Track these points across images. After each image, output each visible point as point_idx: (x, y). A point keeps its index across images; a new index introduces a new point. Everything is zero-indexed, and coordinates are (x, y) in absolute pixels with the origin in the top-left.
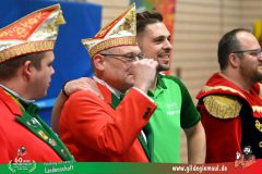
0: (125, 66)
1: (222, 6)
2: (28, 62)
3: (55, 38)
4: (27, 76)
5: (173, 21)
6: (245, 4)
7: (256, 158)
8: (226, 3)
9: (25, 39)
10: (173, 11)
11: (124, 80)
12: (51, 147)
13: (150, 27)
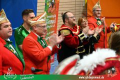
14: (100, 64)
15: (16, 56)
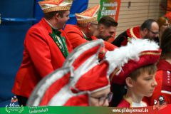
2: (57, 14)
9: (58, 5)
14: (133, 59)
15: (62, 53)
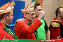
0: (31, 17)
1: (54, 2)
2: (6, 15)
3: (13, 9)
4: (6, 18)
5: (42, 5)
6: (60, 1)
7: (62, 38)
8: (55, 1)
9: (5, 9)
10: (42, 3)
11: (31, 20)
12: (12, 36)
13: (37, 7)
